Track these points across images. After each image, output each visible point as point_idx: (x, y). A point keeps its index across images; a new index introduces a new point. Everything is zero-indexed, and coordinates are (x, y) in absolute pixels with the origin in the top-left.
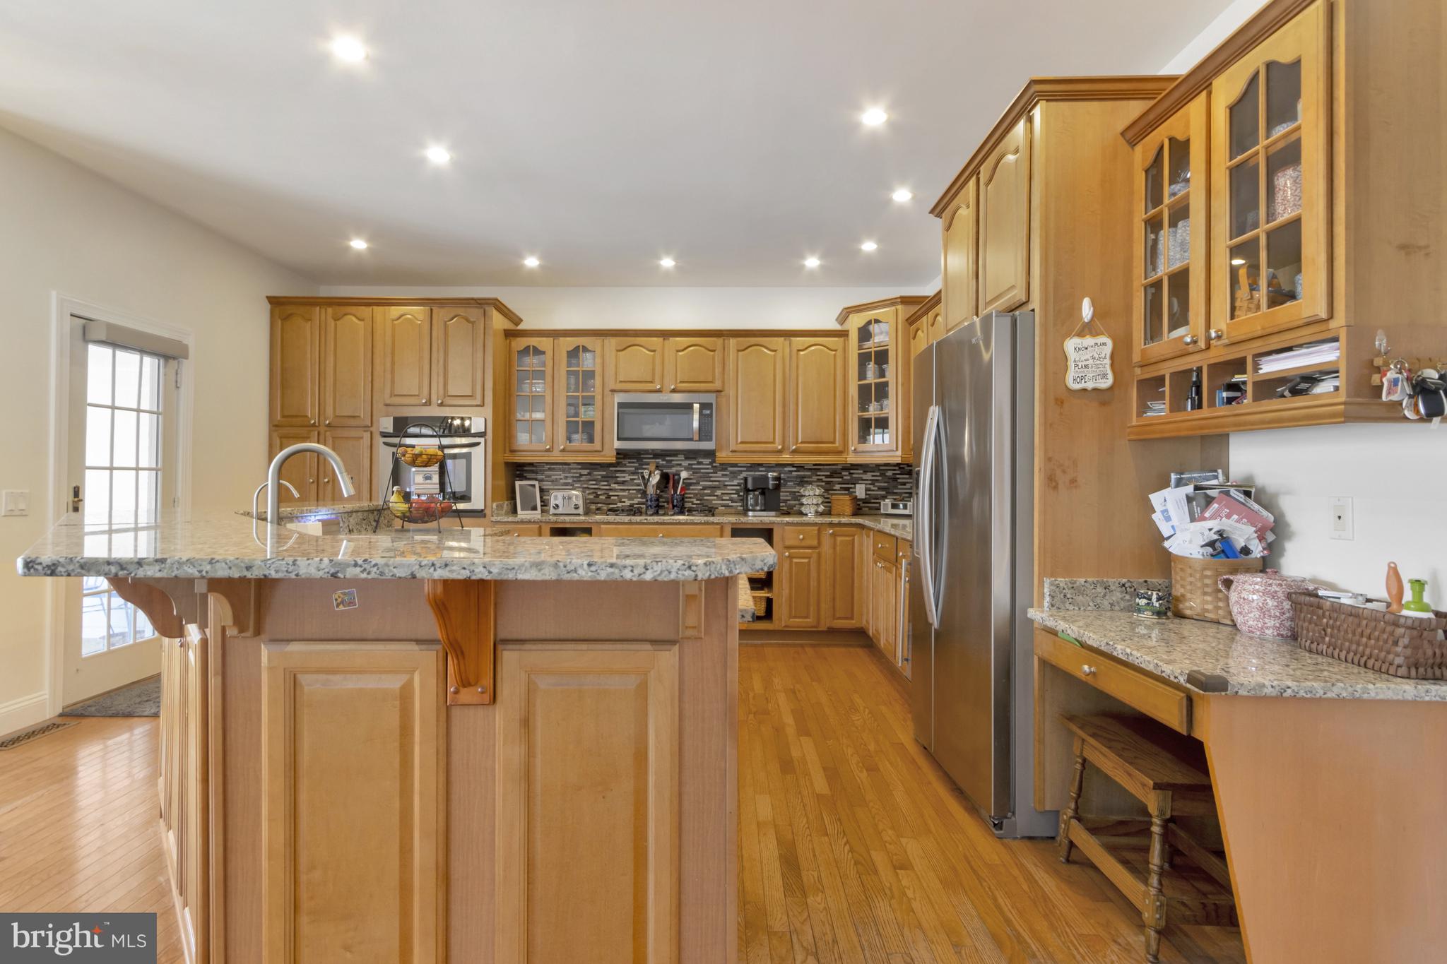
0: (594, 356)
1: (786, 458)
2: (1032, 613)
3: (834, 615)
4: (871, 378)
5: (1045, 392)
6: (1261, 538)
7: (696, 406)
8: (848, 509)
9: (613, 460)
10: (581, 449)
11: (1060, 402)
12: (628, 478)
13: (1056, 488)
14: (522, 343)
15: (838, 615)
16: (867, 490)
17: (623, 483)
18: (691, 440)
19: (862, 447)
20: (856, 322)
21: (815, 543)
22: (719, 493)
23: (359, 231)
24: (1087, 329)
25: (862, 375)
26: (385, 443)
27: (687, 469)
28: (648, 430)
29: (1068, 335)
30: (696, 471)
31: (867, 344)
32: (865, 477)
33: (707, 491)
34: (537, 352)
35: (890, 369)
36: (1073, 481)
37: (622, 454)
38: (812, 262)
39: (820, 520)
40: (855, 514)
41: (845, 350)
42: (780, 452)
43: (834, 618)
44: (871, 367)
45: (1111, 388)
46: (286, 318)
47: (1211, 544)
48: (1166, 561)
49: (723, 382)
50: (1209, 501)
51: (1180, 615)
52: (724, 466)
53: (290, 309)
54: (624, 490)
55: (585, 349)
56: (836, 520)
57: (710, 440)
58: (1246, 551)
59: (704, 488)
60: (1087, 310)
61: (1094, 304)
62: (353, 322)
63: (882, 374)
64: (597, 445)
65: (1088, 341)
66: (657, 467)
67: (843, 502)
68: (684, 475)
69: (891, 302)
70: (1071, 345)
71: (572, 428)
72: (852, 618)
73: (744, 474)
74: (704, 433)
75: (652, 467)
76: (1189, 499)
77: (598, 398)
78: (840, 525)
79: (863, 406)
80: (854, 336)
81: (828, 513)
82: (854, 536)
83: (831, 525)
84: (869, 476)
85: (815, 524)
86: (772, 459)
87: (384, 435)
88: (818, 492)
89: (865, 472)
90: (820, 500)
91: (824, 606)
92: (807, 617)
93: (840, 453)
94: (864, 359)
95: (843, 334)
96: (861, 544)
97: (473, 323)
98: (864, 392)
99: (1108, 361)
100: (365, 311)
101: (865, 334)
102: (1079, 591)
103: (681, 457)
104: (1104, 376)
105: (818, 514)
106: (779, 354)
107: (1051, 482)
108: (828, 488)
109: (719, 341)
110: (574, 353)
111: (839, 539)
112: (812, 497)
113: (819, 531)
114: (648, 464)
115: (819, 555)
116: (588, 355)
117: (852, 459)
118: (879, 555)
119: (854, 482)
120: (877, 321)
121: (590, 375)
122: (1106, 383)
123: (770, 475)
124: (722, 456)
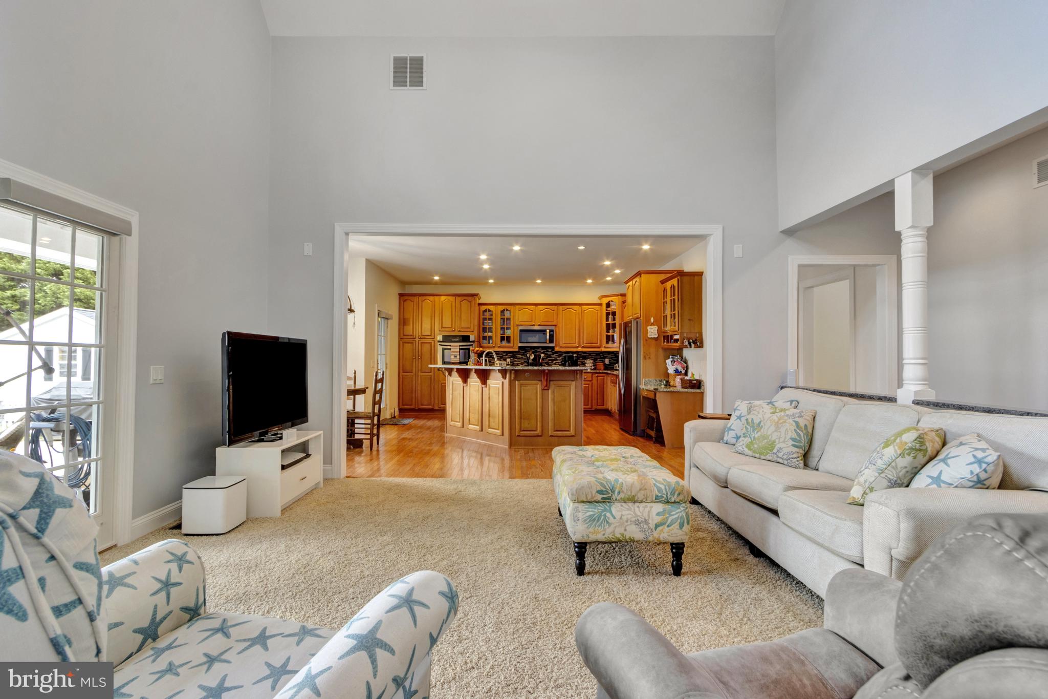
0: (510, 313)
1: (580, 349)
2: (640, 386)
3: (597, 404)
4: (610, 321)
5: (643, 339)
6: (684, 369)
7: (548, 331)
8: (602, 368)
9: (517, 350)
10: (505, 347)
11: (646, 340)
12: (521, 356)
13: (646, 359)
14: (483, 308)
15: (599, 404)
16: (609, 361)
17: (519, 358)
18: (546, 343)
19: (607, 345)
20: (605, 301)
21: (591, 379)
22: (554, 362)
23: (436, 274)
24: (653, 324)
25: (607, 320)
26: (440, 345)
27: (543, 353)
28: (530, 339)
29: (648, 326)
30: (545, 354)
31: (609, 309)
32: (608, 356)
33: (550, 362)
34: (489, 311)
35: (617, 317)
36: (649, 358)
37: (520, 348)
38: (589, 281)
39: (592, 371)
40: (604, 370)
41: (601, 310)
42: (578, 347)
43: (598, 405)
44: (610, 317)
45: (657, 337)
46: (405, 301)
47: (675, 371)
48: (668, 375)
49: (557, 321)
50: (675, 361)
51: (670, 385)
52: (556, 352)
53: (406, 298)
54: (519, 361)
55: (507, 310)
56: (598, 371)
57: (553, 343)
58: (681, 372)
59: (549, 360)
60: (652, 320)
61: (654, 319)
62: (428, 301)
63: (614, 320)
64: (511, 344)
65: (652, 327)
66: (533, 353)
67: (601, 365)
68: (542, 355)
69: (617, 295)
70: (649, 328)
71: (502, 339)
72: (604, 406)
73: (564, 355)
74: (551, 341)
75: (531, 353)
76: (671, 361)
77: (512, 328)
78: (599, 373)
79: (608, 331)
80: (604, 306)
81: (595, 369)
82: (604, 377)
83: (596, 373)
84: (610, 356)
85: (591, 373)
86: (575, 350)
87: (439, 341)
88: (591, 361)
89: (609, 355)
90: (592, 365)
91: (594, 401)
92: (588, 405)
93: (599, 347)
94: (608, 314)
95: (601, 305)
96: (607, 379)
97: (470, 302)
98: (608, 326)
99: (657, 332)
100: (431, 298)
101: (608, 305)
102: (650, 382)
103: (541, 349)
104: (656, 335)
105: (591, 369)
106: (578, 312)
107: (645, 357)
108: (595, 360)
109: (556, 307)
110: (502, 312)
111: (599, 378)
112: (589, 364)
113: (592, 375)
114: (529, 351)
115: (592, 383)
116: (508, 312)
117: (603, 350)
118: (612, 382)
119: (605, 358)
120: (612, 301)
121: (509, 319)
122: (656, 336)
123: (574, 355)
124: (557, 349)
